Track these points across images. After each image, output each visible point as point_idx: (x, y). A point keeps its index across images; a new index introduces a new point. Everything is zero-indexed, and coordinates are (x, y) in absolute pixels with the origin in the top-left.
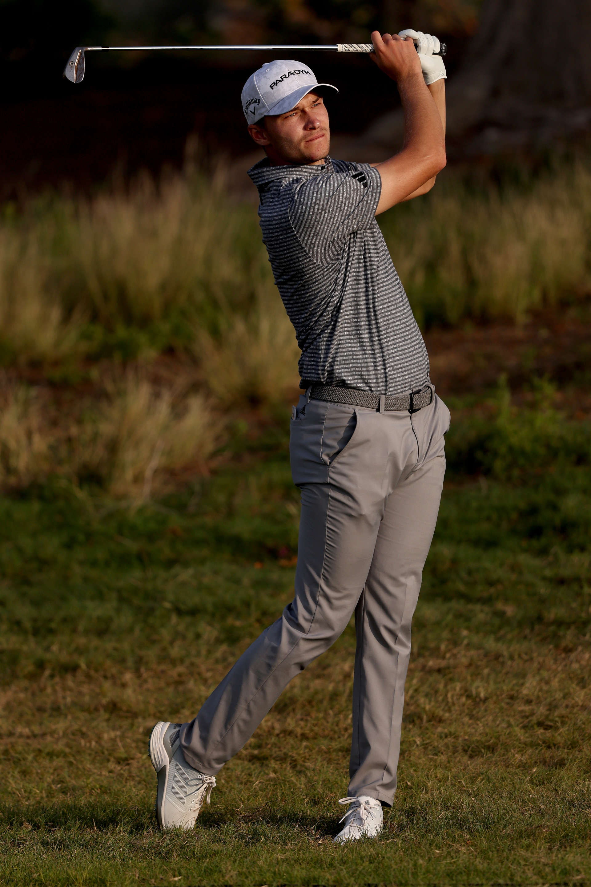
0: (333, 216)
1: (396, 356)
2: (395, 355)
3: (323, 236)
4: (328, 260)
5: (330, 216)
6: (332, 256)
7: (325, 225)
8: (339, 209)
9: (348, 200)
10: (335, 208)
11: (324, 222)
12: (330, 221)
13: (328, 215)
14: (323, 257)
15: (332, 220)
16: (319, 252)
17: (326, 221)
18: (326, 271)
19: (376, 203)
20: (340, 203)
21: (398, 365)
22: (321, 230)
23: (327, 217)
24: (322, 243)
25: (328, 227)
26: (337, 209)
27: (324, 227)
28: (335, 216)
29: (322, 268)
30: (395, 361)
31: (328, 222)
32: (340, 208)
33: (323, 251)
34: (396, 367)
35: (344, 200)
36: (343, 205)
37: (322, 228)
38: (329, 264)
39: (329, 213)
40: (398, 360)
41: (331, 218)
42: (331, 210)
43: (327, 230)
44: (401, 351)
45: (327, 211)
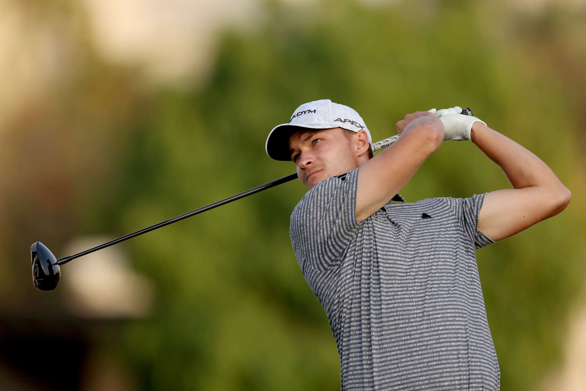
0: (315, 216)
1: (394, 373)
2: (392, 371)
3: (312, 240)
4: (326, 265)
5: (311, 217)
6: (329, 261)
7: (310, 227)
8: (319, 208)
9: (326, 196)
10: (315, 207)
11: (308, 225)
12: (313, 222)
13: (310, 217)
14: (319, 262)
15: (315, 221)
16: (314, 257)
17: (310, 223)
18: (326, 278)
19: (354, 192)
20: (319, 202)
21: (394, 381)
22: (308, 234)
23: (309, 219)
24: (314, 247)
25: (313, 228)
26: (317, 208)
27: (310, 230)
28: (317, 215)
29: (321, 275)
30: (391, 378)
31: (311, 223)
32: (320, 206)
33: (317, 256)
34: (391, 384)
35: (322, 198)
36: (322, 203)
37: (308, 232)
38: (326, 270)
39: (310, 214)
40: (396, 377)
41: (313, 219)
42: (312, 210)
43: (313, 232)
44: (402, 367)
45: (308, 212)
